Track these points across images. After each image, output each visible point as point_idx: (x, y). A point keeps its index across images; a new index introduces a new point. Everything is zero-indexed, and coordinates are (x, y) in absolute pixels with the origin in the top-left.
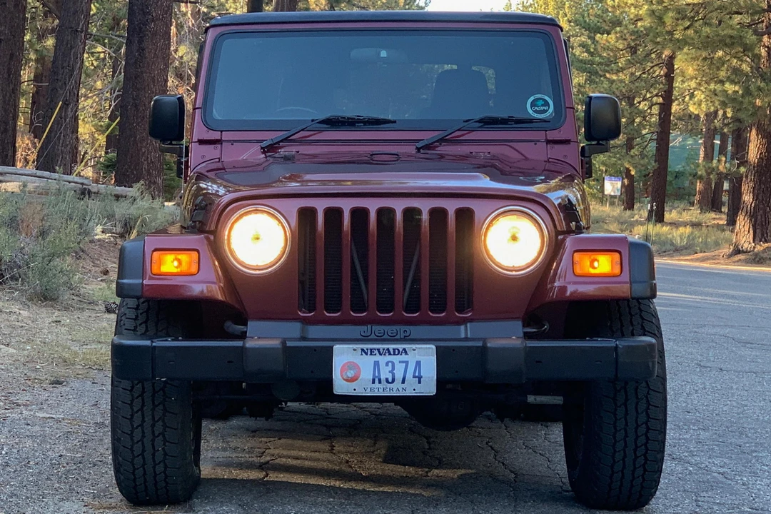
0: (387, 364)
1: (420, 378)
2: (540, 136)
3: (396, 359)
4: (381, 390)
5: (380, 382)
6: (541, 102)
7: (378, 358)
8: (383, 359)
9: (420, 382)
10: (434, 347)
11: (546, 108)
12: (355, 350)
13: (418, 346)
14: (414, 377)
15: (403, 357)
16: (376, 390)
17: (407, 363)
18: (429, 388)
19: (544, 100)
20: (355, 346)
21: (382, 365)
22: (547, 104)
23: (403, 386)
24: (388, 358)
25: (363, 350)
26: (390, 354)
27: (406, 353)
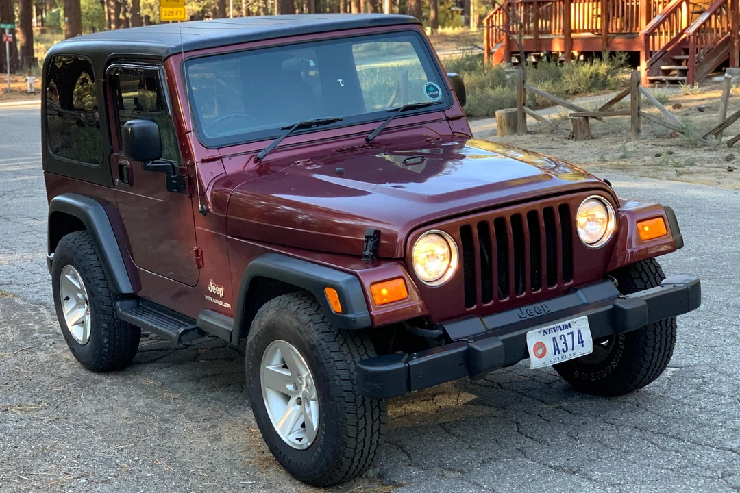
0: (561, 339)
1: (582, 342)
2: (441, 115)
3: (565, 332)
4: (560, 359)
5: (559, 353)
6: (432, 89)
7: (554, 334)
8: (557, 335)
9: (583, 346)
10: (586, 317)
11: (437, 92)
12: (539, 333)
13: (577, 319)
14: (579, 343)
15: (570, 330)
16: (557, 360)
17: (572, 333)
18: (588, 349)
19: (433, 86)
20: (539, 330)
21: (558, 339)
22: (436, 89)
23: (573, 351)
24: (560, 333)
25: (544, 331)
26: (561, 330)
27: (571, 327)
